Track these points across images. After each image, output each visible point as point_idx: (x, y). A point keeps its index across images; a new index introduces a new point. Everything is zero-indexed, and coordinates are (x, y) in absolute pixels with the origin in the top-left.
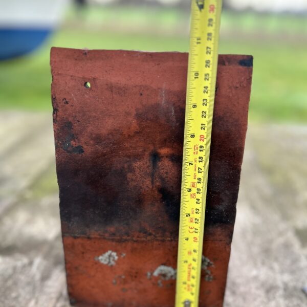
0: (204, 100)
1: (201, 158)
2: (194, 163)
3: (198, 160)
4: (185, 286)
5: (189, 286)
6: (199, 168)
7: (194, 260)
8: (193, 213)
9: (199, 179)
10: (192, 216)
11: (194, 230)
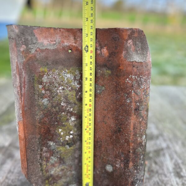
0: (90, 89)
1: (90, 114)
2: (87, 117)
3: (89, 115)
4: (86, 176)
5: (87, 175)
6: (90, 119)
7: (89, 162)
8: (88, 140)
9: (90, 124)
10: (87, 141)
11: (89, 148)
